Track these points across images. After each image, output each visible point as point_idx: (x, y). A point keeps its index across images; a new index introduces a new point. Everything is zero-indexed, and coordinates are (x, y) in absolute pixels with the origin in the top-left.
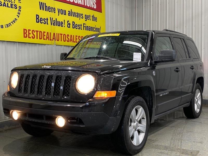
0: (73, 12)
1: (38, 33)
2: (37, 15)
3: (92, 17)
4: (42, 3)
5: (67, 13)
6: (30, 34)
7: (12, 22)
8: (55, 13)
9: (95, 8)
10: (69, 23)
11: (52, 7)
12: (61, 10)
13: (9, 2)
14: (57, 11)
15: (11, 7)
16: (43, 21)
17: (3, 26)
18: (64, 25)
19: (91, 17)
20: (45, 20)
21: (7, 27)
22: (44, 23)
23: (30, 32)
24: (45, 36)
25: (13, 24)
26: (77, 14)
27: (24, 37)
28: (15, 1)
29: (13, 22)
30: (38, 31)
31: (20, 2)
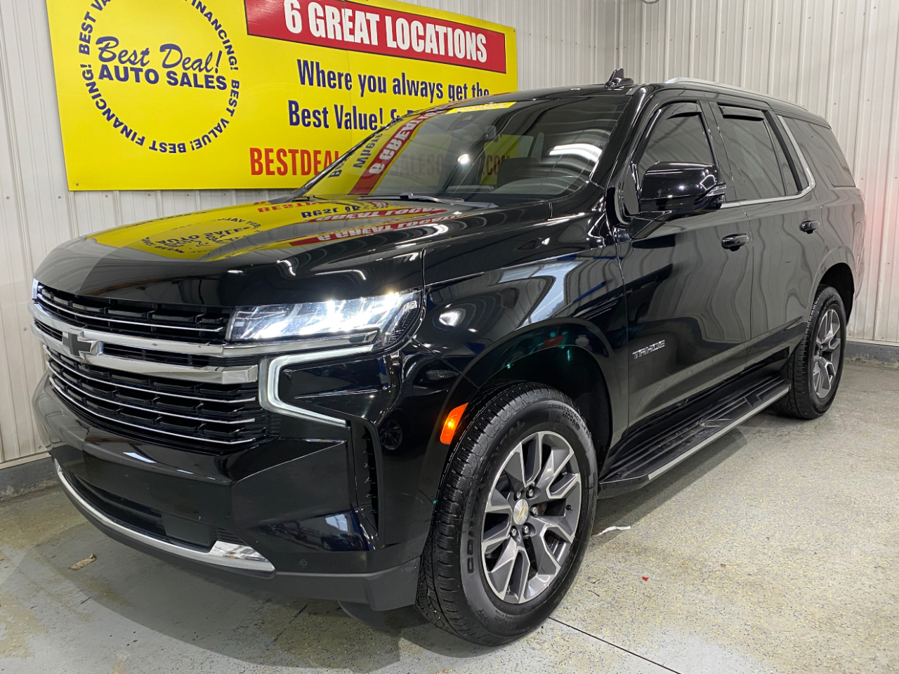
0: (408, 81)
1: (298, 156)
2: (291, 103)
3: (474, 89)
4: (306, 63)
5: (390, 85)
6: (272, 161)
7: (212, 131)
8: (349, 89)
9: (483, 59)
10: (395, 117)
11: (339, 74)
12: (370, 77)
13: (200, 70)
14: (355, 83)
15: (208, 87)
16: (312, 119)
17: (183, 144)
18: (381, 123)
19: (469, 92)
20: (319, 114)
21: (197, 148)
22: (314, 123)
23: (273, 156)
24: (319, 162)
25: (216, 136)
26: (422, 84)
27: (254, 173)
28: (217, 66)
29: (215, 131)
30: (297, 151)
31: (236, 68)
